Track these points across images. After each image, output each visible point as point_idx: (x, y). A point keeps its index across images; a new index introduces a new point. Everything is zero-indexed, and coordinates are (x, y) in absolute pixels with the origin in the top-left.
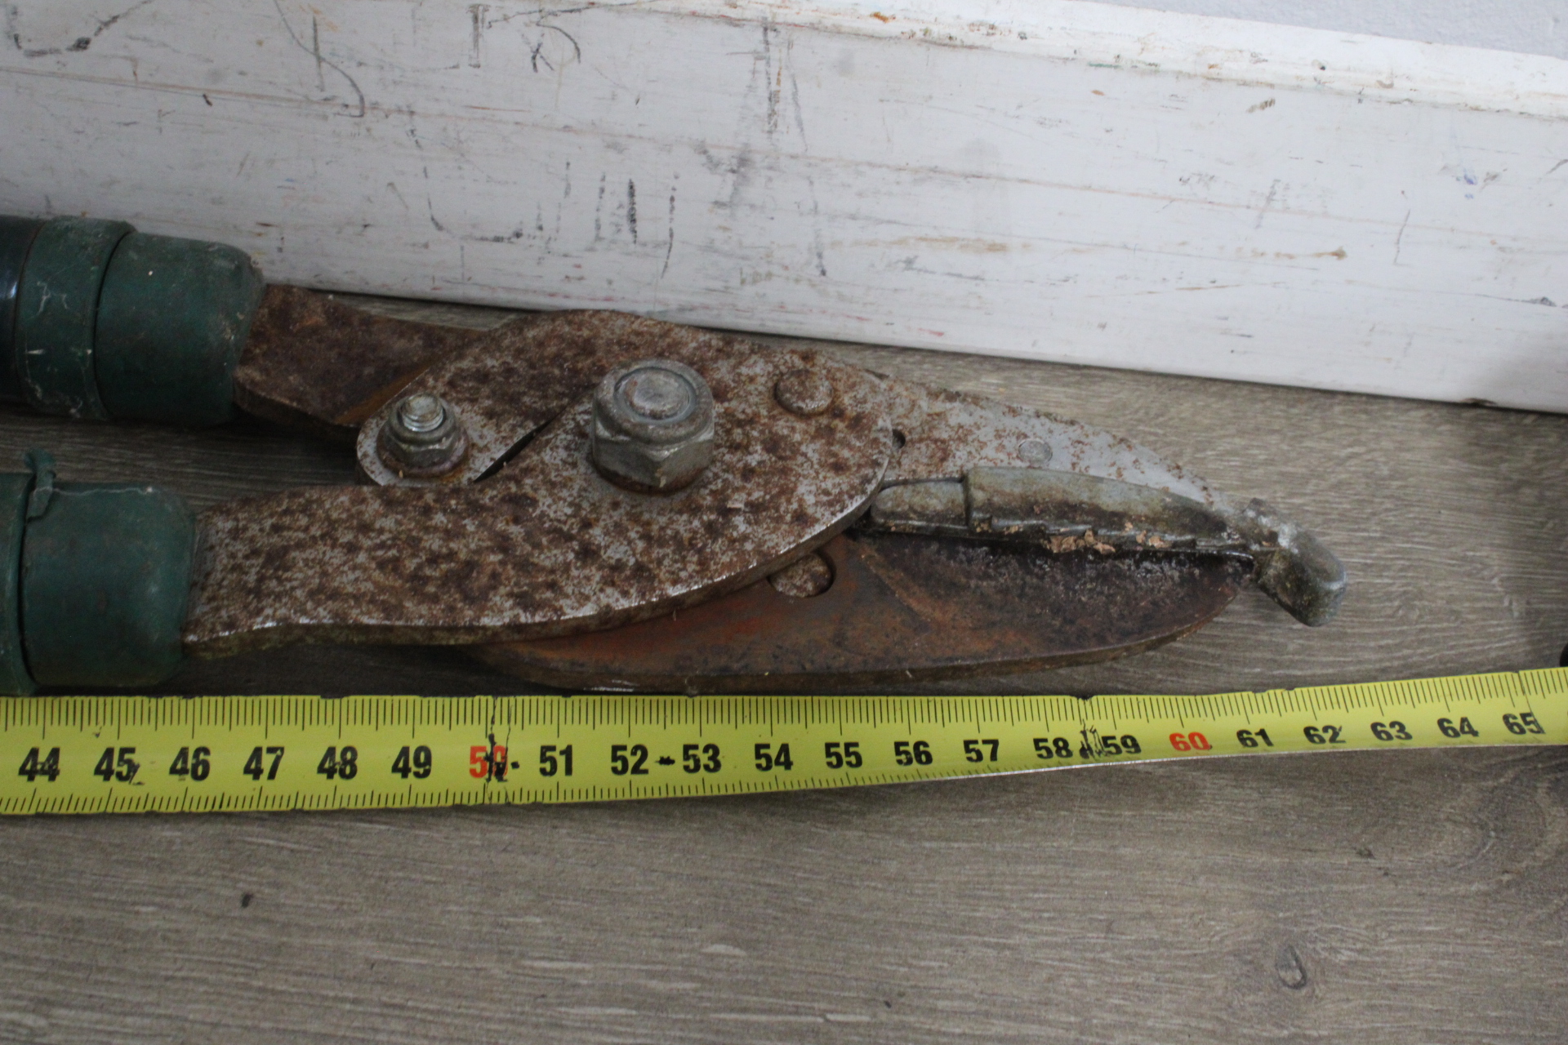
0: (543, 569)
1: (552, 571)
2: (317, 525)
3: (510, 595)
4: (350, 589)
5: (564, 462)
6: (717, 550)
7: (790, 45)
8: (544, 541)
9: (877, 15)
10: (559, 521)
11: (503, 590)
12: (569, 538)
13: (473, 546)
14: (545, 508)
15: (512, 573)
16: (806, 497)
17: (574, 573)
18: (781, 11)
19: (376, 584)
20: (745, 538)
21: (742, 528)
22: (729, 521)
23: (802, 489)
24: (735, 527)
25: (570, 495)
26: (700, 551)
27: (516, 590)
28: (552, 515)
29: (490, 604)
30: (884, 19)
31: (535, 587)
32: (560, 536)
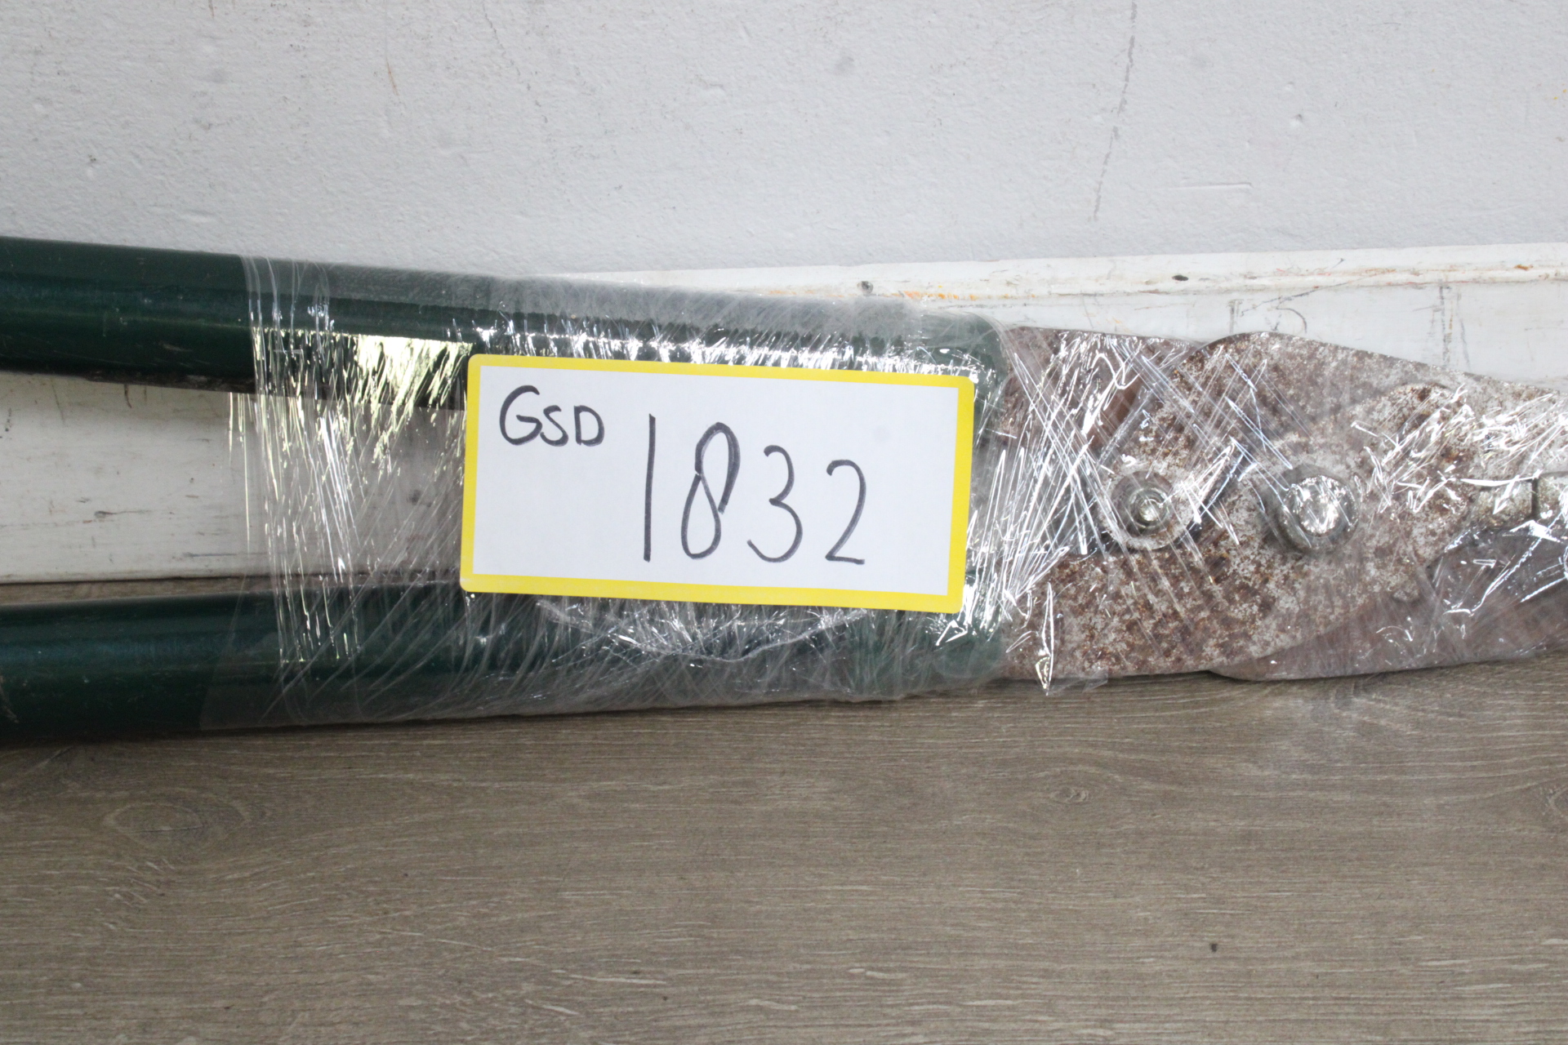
0: (1237, 621)
1: (1243, 623)
2: (1083, 594)
3: (1218, 645)
4: (1111, 649)
5: (1247, 523)
6: (1355, 594)
7: (1459, 297)
8: (1237, 598)
9: (1519, 267)
10: (1246, 578)
11: (1212, 642)
12: (1256, 593)
13: (1188, 606)
14: (1236, 567)
15: (1217, 626)
16: (1418, 539)
17: (1259, 623)
18: (1452, 274)
19: (1128, 644)
20: (1374, 581)
21: (1373, 572)
22: (1364, 568)
23: (1416, 532)
24: (1368, 573)
25: (1253, 554)
26: (1343, 597)
27: (1221, 641)
28: (1240, 572)
29: (1204, 654)
30: (1525, 268)
31: (1232, 636)
32: (1247, 591)
